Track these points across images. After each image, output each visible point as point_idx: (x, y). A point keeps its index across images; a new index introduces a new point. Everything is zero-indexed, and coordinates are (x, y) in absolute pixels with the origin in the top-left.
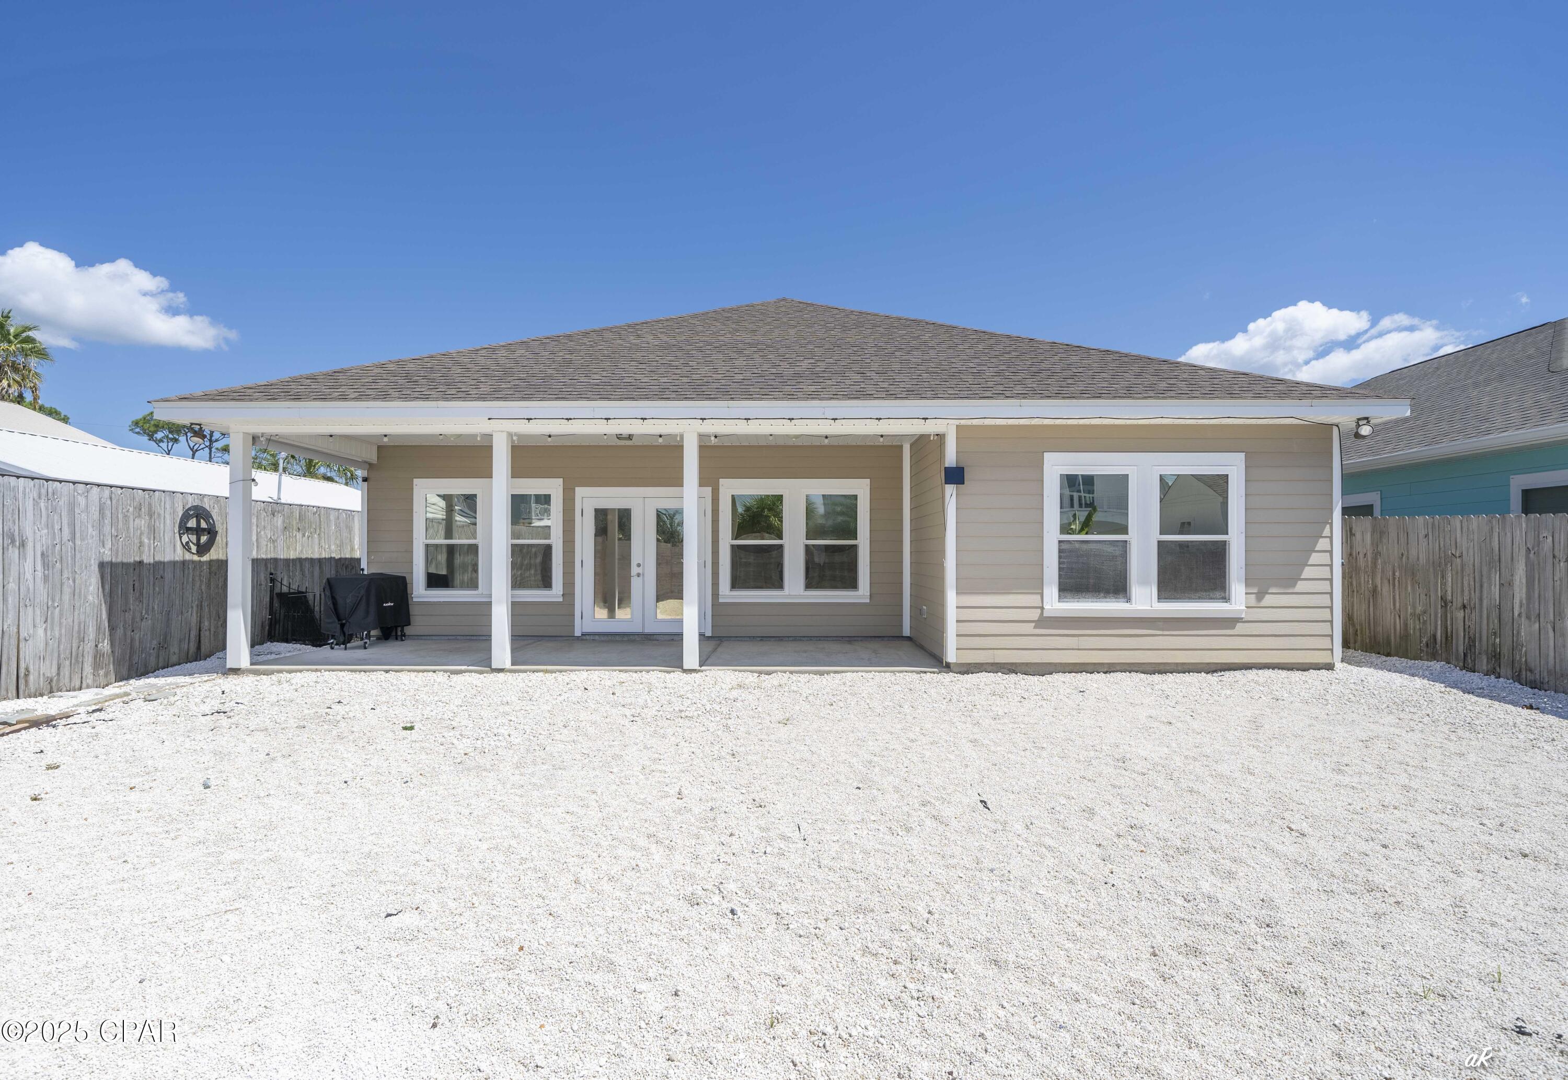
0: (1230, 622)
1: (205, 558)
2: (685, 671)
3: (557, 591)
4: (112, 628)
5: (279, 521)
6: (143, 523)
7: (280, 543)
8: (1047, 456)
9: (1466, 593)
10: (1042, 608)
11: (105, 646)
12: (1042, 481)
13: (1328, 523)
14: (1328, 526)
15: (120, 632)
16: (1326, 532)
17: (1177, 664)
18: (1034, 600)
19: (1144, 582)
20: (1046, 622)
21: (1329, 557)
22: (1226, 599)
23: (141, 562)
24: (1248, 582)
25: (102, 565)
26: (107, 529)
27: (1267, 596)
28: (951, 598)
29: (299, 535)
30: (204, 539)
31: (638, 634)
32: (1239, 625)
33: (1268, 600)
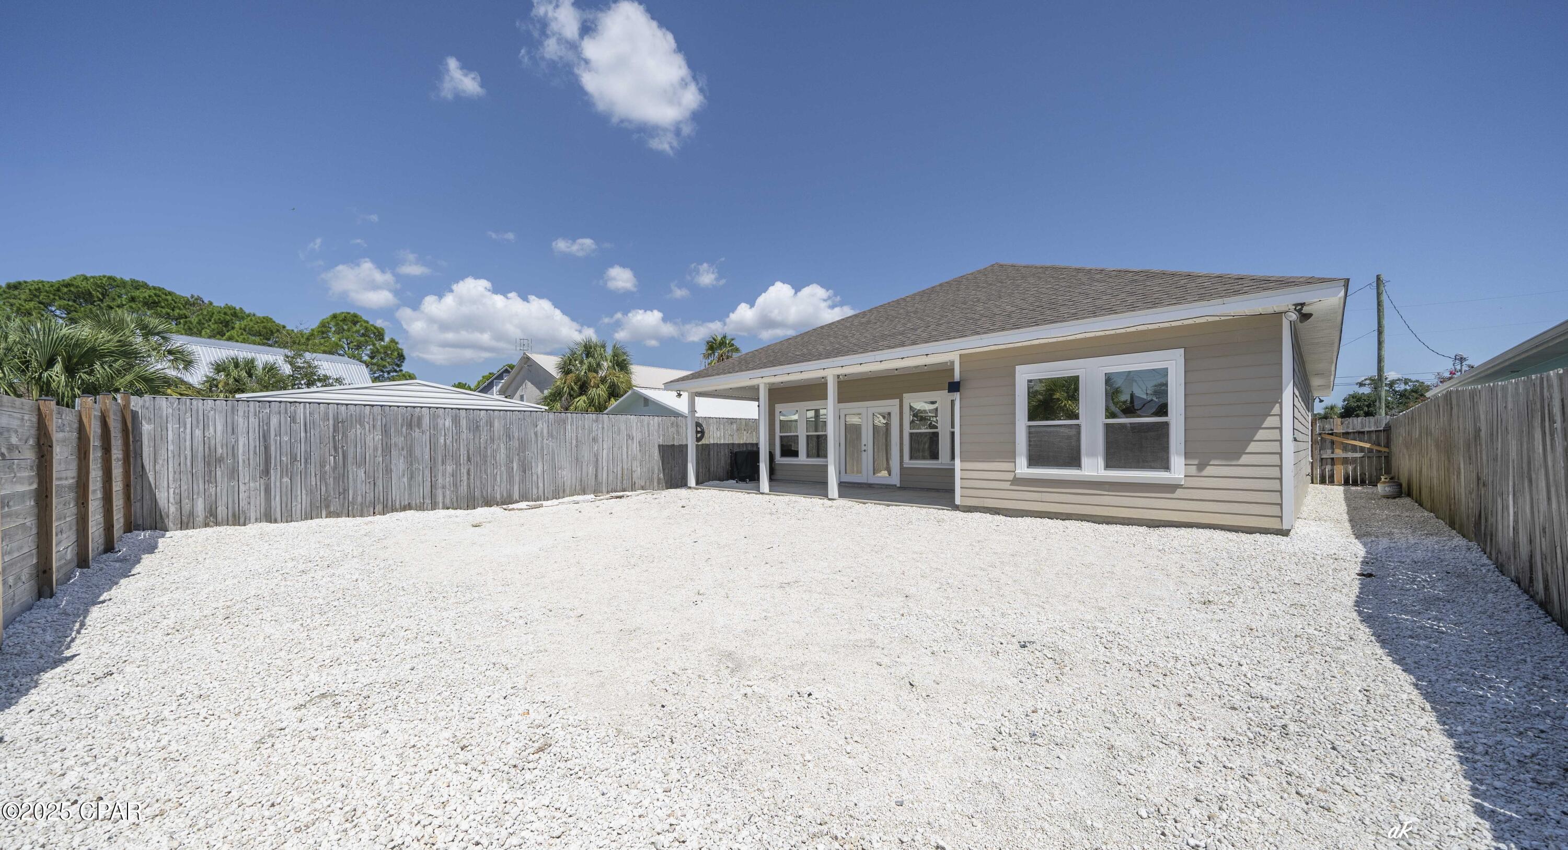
0: (1171, 488)
1: (700, 443)
4: (664, 470)
5: (735, 426)
6: (674, 429)
7: (735, 437)
8: (1018, 368)
10: (1016, 472)
11: (661, 476)
12: (1014, 385)
13: (1278, 402)
14: (1278, 405)
15: (667, 471)
16: (1276, 409)
17: (1123, 518)
18: (1010, 465)
20: (1018, 481)
21: (1279, 434)
22: (1167, 467)
23: (673, 445)
24: (1187, 455)
25: (659, 446)
26: (661, 432)
27: (1208, 467)
29: (745, 433)
30: (699, 435)
31: (865, 484)
32: (1179, 491)
33: (1209, 470)
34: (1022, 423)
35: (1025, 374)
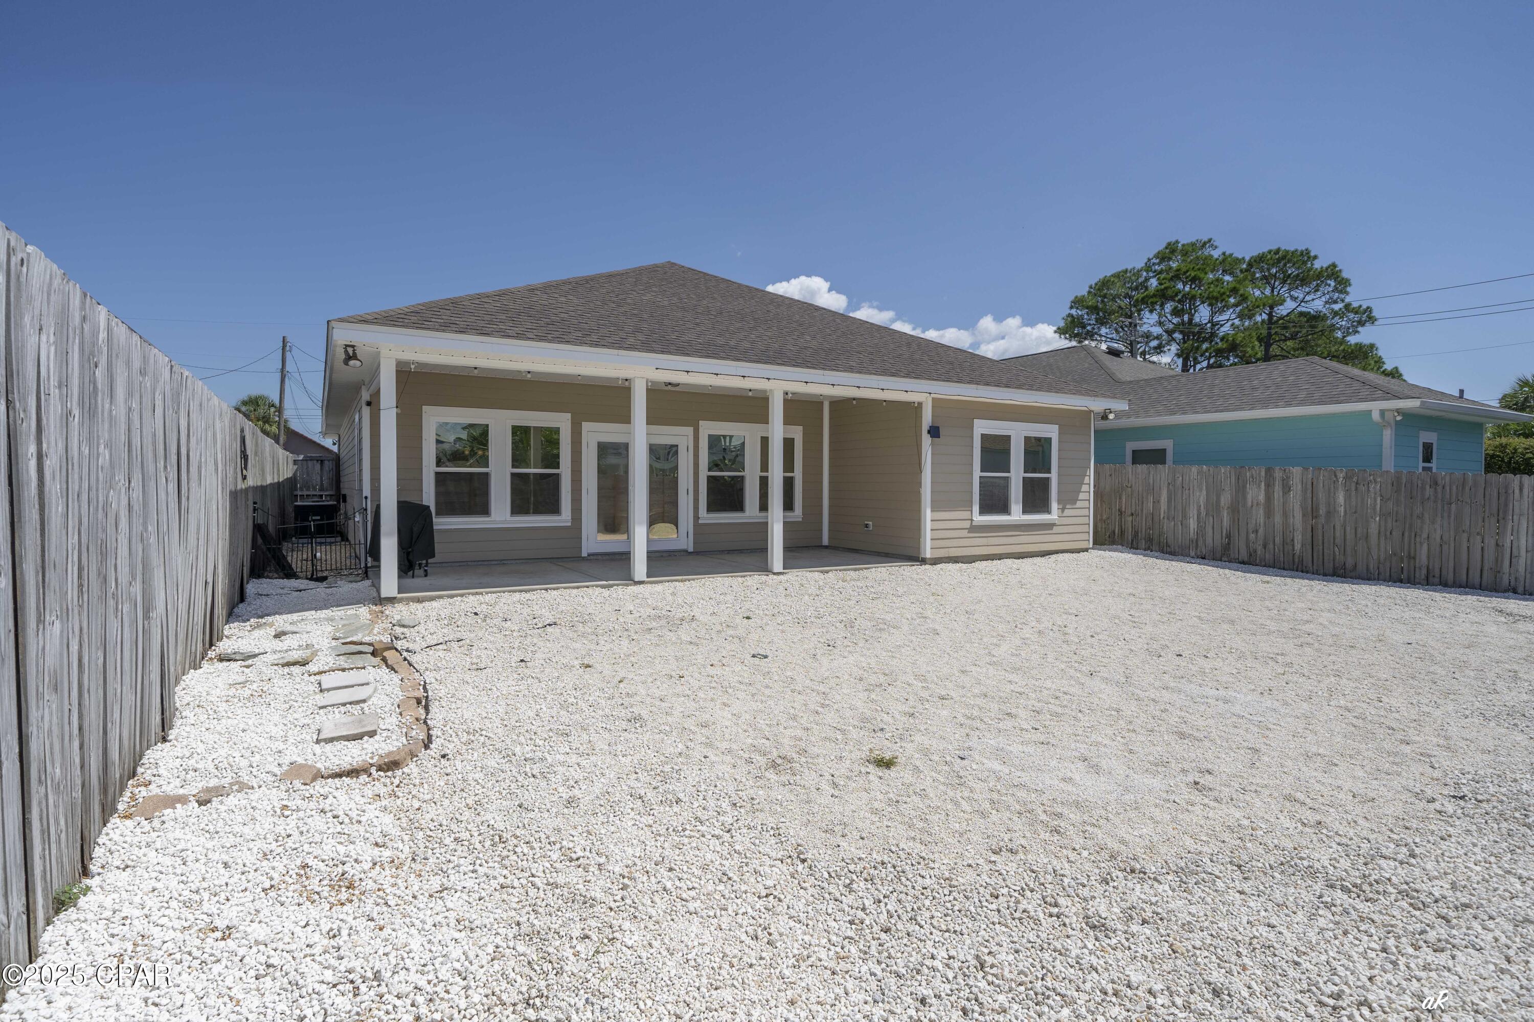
0: (1050, 526)
2: (774, 574)
3: (565, 517)
9: (1133, 507)
10: (972, 520)
18: (966, 515)
19: (1017, 503)
20: (975, 528)
21: (1089, 487)
22: (1049, 512)
24: (1059, 502)
28: (928, 514)
32: (1055, 528)
33: (1066, 512)
34: (977, 473)
35: (982, 427)
